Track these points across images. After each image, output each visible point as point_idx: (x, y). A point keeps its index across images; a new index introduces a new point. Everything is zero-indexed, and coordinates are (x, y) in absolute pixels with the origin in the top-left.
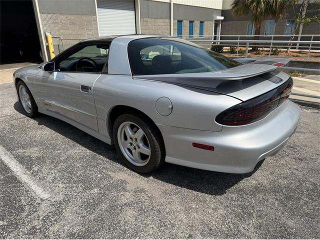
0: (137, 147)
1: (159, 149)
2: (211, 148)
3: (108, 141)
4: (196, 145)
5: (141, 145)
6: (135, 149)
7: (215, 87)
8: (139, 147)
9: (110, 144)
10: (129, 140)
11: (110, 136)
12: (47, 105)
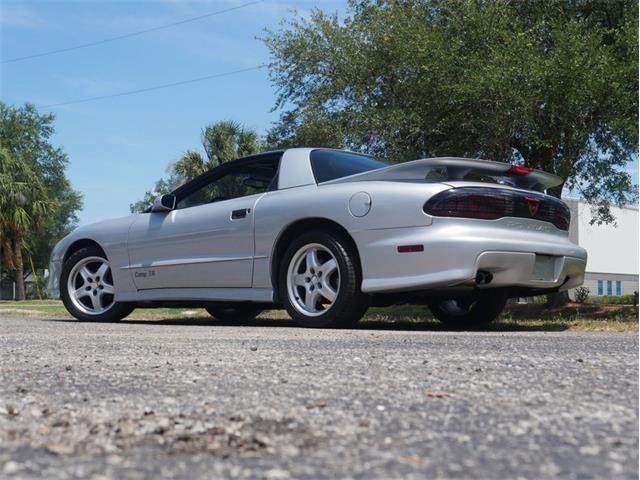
0: (316, 287)
2: (419, 248)
3: (268, 296)
4: (403, 249)
5: (325, 284)
6: (312, 288)
8: (320, 286)
10: (308, 273)
11: (273, 284)
12: (144, 275)
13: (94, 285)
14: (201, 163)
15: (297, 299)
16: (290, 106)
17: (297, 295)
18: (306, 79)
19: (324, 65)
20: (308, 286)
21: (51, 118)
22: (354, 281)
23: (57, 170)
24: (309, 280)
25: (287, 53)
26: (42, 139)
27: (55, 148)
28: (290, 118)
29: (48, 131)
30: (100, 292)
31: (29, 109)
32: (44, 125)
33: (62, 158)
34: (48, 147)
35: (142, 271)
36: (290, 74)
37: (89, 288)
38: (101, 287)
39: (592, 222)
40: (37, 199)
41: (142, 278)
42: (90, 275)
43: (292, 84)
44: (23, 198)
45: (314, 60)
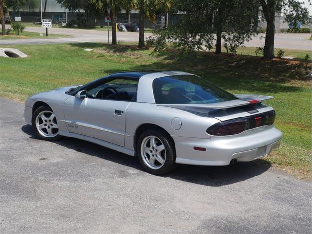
0: (155, 155)
1: (172, 154)
2: (204, 149)
3: (132, 153)
4: (196, 148)
5: (159, 155)
6: (153, 155)
7: (207, 113)
8: (157, 156)
9: (133, 155)
10: (151, 148)
11: (134, 149)
12: (73, 127)
13: (48, 124)
15: (145, 158)
17: (146, 156)
20: (151, 154)
22: (172, 158)
24: (151, 151)
30: (51, 127)
35: (71, 125)
37: (46, 125)
38: (52, 125)
41: (71, 128)
42: (46, 119)
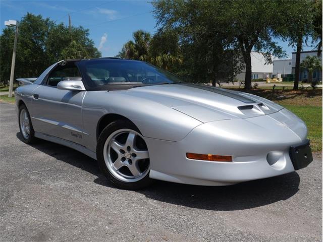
14: (133, 44)
16: (160, 26)
18: (166, 16)
19: (172, 10)
21: (88, 30)
23: (91, 46)
25: (159, 7)
26: (86, 37)
27: (90, 40)
28: (160, 30)
29: (88, 34)
31: (81, 27)
32: (86, 32)
33: (93, 43)
34: (88, 39)
36: (160, 14)
39: (265, 64)
40: (85, 56)
43: (161, 18)
44: (81, 56)
45: (168, 9)
